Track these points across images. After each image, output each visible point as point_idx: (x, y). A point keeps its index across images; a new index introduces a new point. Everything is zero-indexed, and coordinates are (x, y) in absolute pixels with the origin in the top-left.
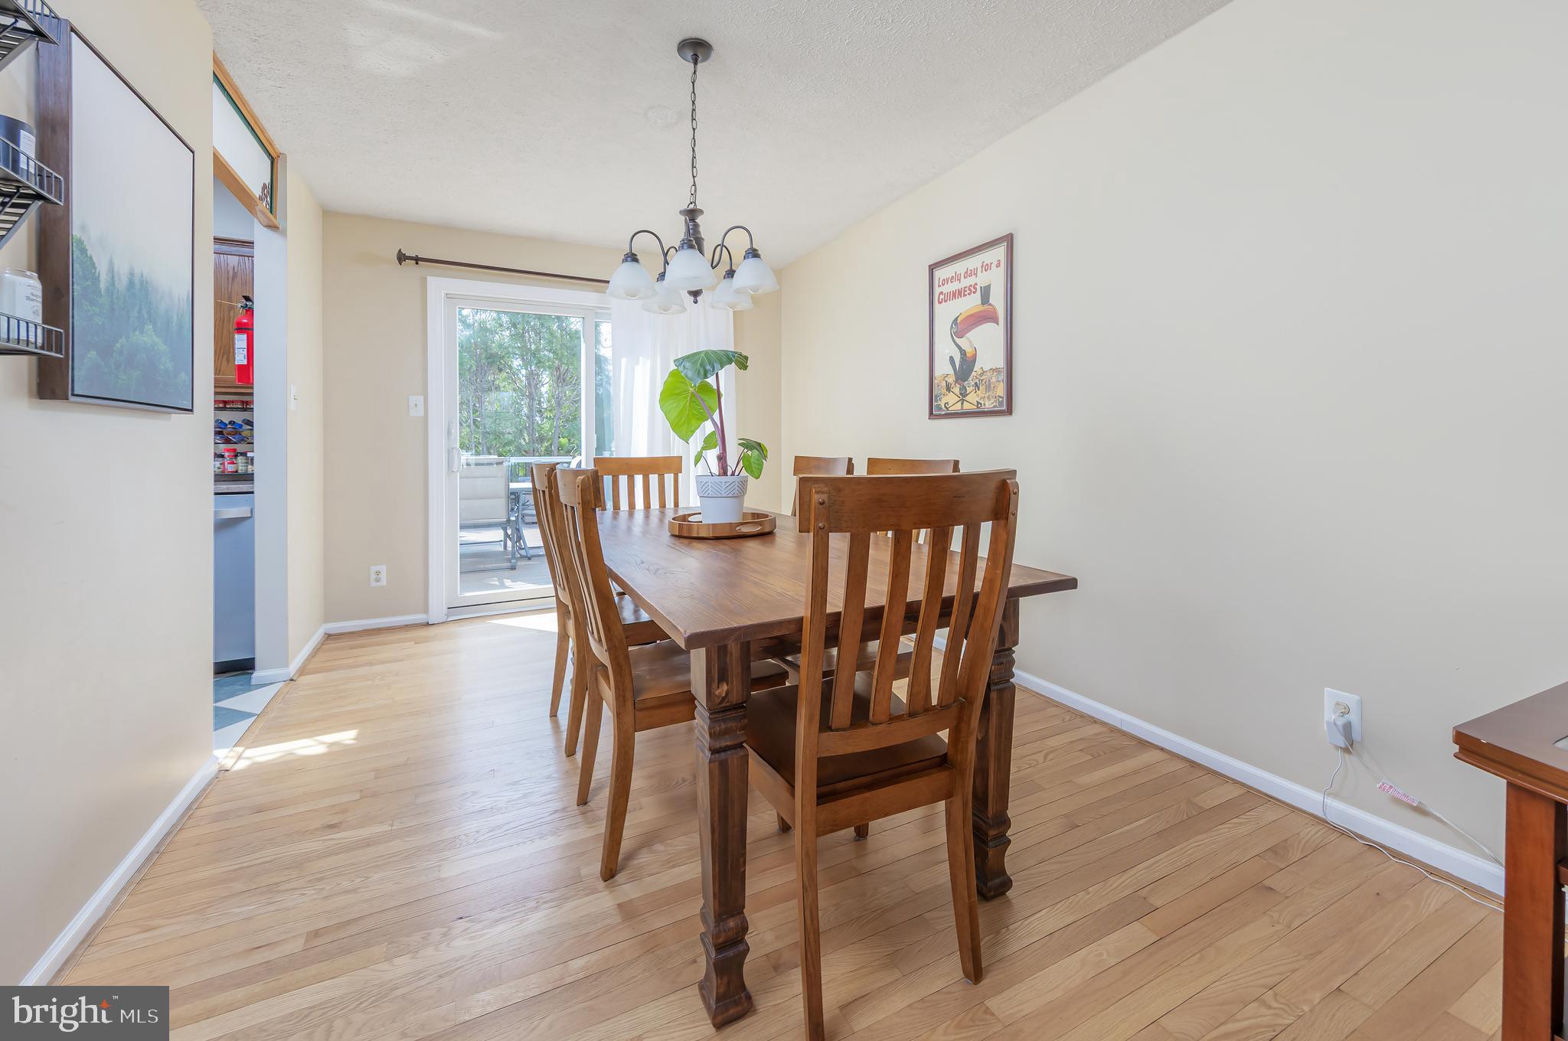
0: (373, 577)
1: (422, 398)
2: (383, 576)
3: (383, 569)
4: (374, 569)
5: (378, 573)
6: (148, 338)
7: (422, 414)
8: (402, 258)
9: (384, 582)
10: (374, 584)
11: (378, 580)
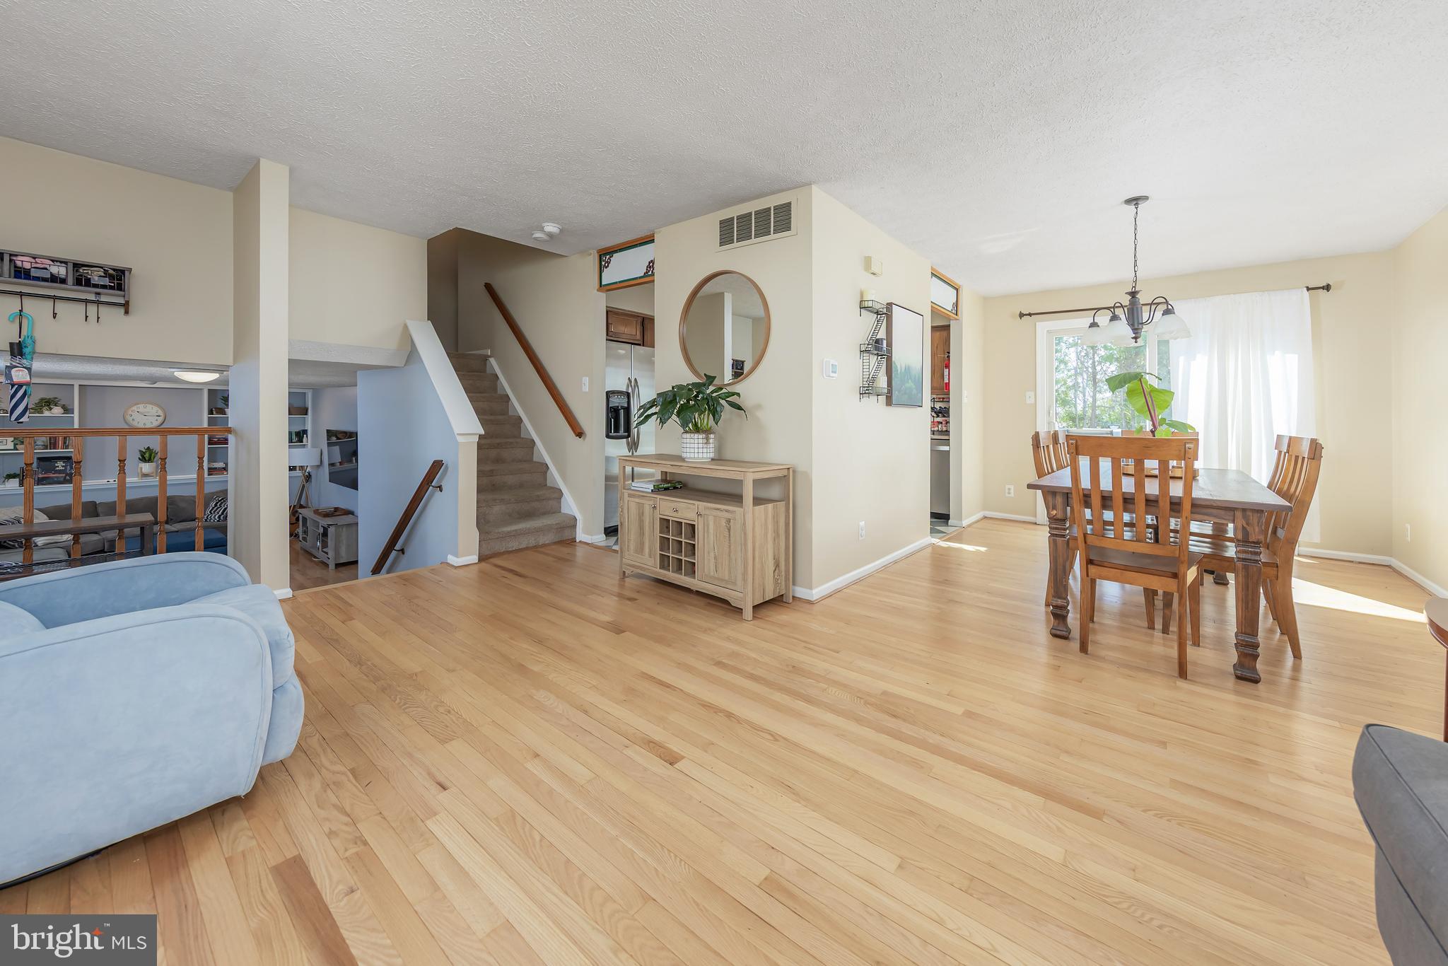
0: (1007, 491)
1: (1033, 393)
2: (1012, 491)
3: (1012, 487)
4: (1007, 487)
5: (1009, 489)
6: (910, 384)
7: (1033, 401)
8: (1022, 315)
9: (1012, 495)
10: (1007, 495)
11: (1009, 493)
